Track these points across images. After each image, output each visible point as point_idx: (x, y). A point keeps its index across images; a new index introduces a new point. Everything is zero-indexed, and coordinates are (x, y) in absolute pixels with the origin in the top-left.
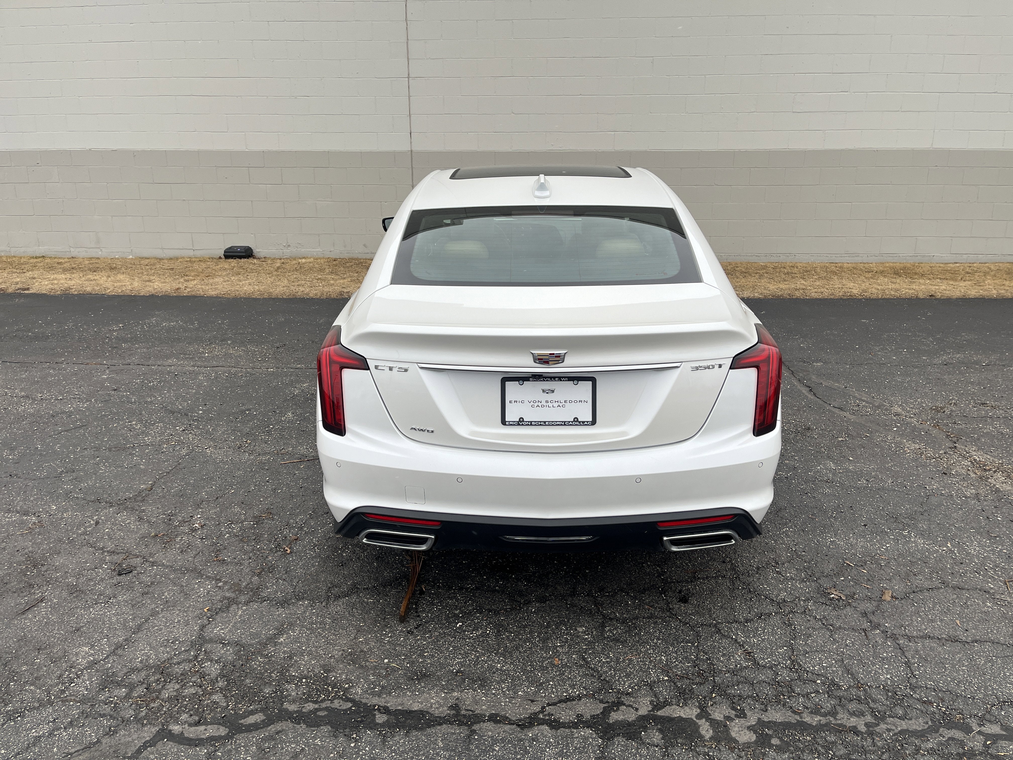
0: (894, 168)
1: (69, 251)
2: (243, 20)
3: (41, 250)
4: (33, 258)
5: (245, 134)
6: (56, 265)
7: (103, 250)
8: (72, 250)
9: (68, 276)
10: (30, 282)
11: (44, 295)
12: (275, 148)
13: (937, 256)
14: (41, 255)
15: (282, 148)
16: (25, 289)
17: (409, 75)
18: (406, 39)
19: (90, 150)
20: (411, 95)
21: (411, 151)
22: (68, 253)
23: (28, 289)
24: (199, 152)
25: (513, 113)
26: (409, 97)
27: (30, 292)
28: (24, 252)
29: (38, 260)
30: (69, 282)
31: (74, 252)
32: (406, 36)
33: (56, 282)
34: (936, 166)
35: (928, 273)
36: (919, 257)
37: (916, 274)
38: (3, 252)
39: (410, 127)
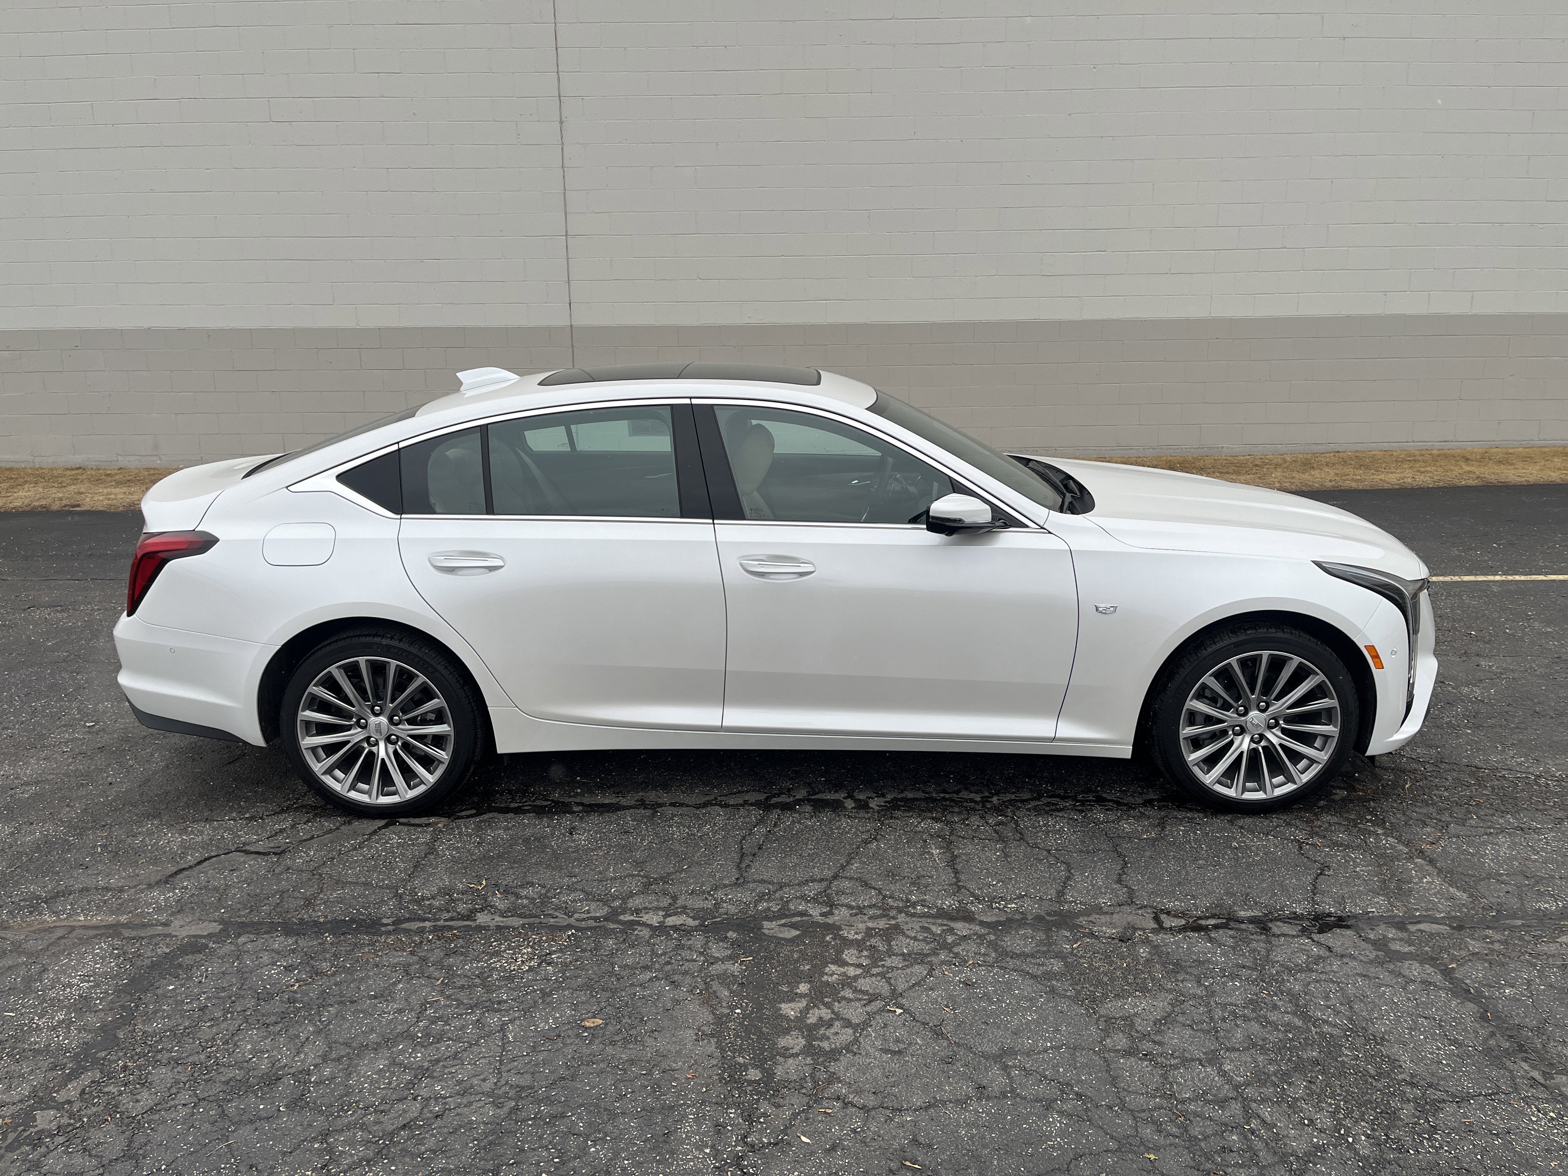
0: (1167, 341)
1: (116, 459)
3: (78, 459)
4: (67, 469)
5: (356, 307)
6: (103, 477)
7: (163, 457)
8: (120, 458)
9: (125, 489)
10: (78, 497)
11: (101, 512)
12: (393, 324)
13: (1227, 448)
14: (78, 466)
15: (403, 324)
16: (75, 506)
17: (566, 232)
18: (562, 188)
20: (570, 257)
21: (571, 326)
22: (114, 463)
23: (79, 506)
25: (700, 279)
26: (568, 259)
27: (83, 509)
28: (53, 463)
29: (78, 471)
30: (130, 497)
31: (123, 461)
32: (563, 185)
33: (113, 496)
34: (1217, 338)
35: (1209, 466)
36: (1205, 449)
37: (1194, 468)
38: (23, 462)
39: (570, 296)
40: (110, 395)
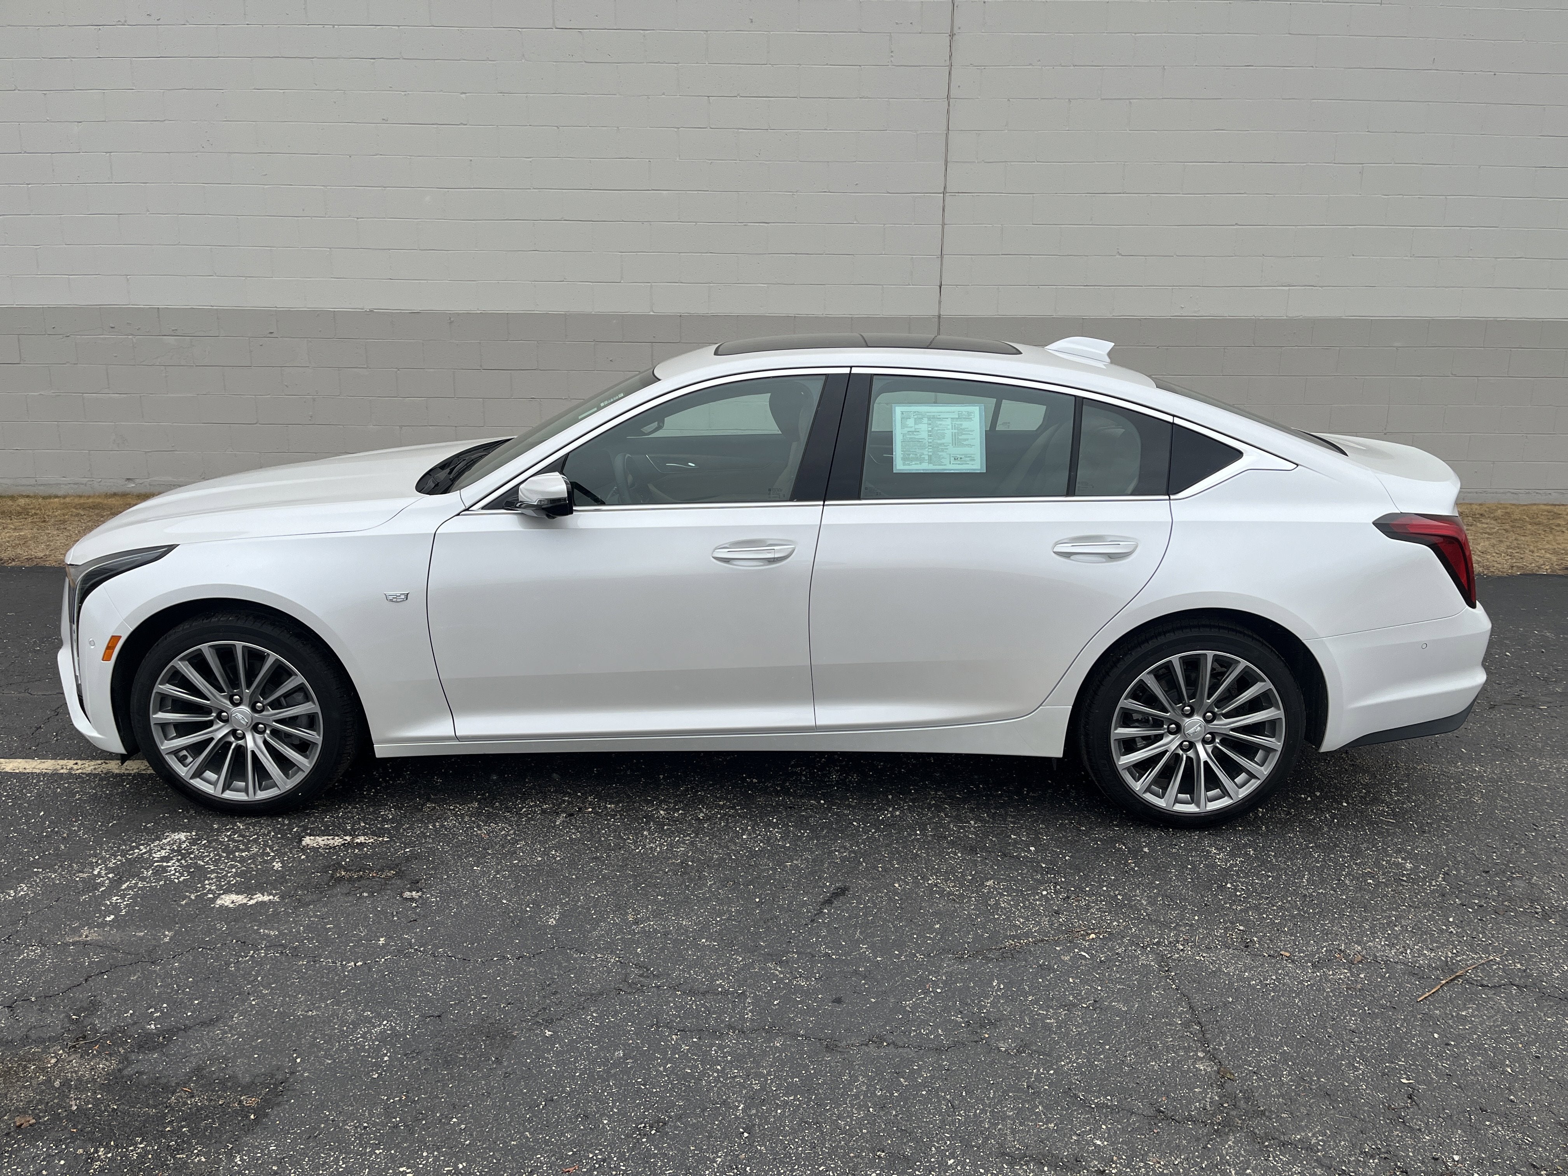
2: (664, 94)
5: (651, 285)
12: (702, 310)
15: (713, 311)
17: (945, 188)
18: (945, 128)
19: (371, 311)
20: (946, 222)
21: (939, 317)
24: (565, 318)
25: (1120, 254)
26: (943, 225)
32: (946, 124)
39: (941, 276)
40: (314, 400)
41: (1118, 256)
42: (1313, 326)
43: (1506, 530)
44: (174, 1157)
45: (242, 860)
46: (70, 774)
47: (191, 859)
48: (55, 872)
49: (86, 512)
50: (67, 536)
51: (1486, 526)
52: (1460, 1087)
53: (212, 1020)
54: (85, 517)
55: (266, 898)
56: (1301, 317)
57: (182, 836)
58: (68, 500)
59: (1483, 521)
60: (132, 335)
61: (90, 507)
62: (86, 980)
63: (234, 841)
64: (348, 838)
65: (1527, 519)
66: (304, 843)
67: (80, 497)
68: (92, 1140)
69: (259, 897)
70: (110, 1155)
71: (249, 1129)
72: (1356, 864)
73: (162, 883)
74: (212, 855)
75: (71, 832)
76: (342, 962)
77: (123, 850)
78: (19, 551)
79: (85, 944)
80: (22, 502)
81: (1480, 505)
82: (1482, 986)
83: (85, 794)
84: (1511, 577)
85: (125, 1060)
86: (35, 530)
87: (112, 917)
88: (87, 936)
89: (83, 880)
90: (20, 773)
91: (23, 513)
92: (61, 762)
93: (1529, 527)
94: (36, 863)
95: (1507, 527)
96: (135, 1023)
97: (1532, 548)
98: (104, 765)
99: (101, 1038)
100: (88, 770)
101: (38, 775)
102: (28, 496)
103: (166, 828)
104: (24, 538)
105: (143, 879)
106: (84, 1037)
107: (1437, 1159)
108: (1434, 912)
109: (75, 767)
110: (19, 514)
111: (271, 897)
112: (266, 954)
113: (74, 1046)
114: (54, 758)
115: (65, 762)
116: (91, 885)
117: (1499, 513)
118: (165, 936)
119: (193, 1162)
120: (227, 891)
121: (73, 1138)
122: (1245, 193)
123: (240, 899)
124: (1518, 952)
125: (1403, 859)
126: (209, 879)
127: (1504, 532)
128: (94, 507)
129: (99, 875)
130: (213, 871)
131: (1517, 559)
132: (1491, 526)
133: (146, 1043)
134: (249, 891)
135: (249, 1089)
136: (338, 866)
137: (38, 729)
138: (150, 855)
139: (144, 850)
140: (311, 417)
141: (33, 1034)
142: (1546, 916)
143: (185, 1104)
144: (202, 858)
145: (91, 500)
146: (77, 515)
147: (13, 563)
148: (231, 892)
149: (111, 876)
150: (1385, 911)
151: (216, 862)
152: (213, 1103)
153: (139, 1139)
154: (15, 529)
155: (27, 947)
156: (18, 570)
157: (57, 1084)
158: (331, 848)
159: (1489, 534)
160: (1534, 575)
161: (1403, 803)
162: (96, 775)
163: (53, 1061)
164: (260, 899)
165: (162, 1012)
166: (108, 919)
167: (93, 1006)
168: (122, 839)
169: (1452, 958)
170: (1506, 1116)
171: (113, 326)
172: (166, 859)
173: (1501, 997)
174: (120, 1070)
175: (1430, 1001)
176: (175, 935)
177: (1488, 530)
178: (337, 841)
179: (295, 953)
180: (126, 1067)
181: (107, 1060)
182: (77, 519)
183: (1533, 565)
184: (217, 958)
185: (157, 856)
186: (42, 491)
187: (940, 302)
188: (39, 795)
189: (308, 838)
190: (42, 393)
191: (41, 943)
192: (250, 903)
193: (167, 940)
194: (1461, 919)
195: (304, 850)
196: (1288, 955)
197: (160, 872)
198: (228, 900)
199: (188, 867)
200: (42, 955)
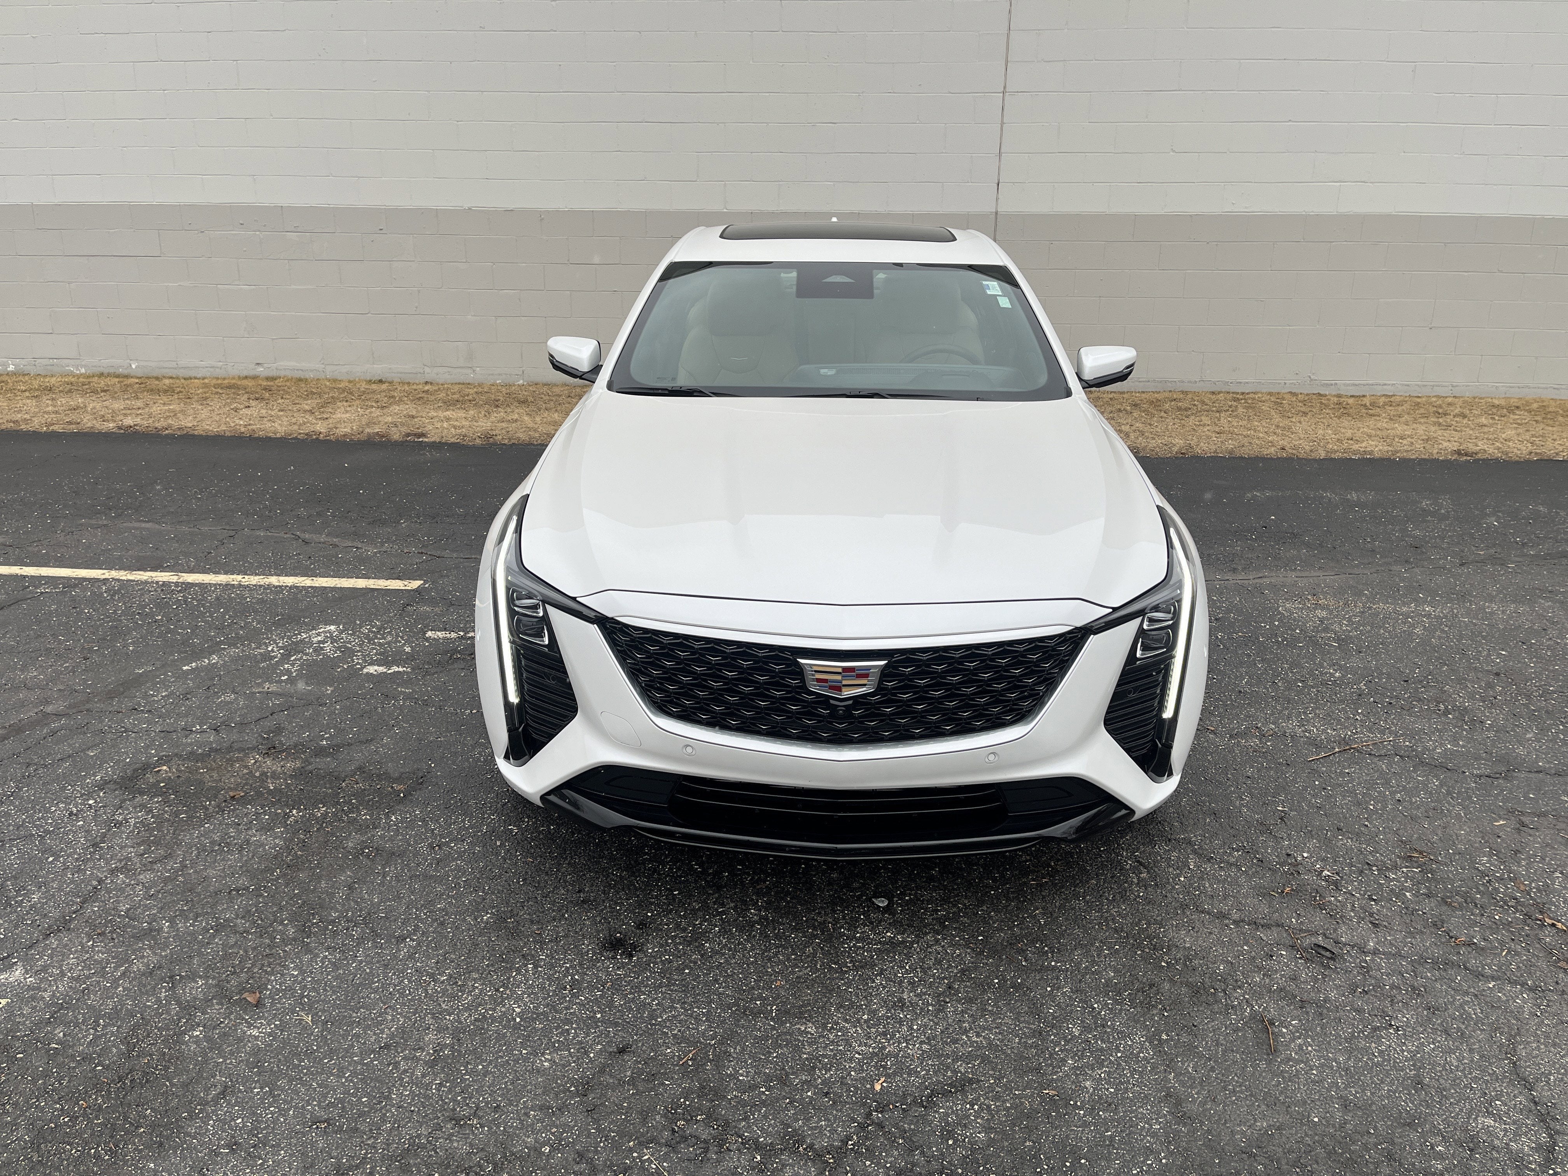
1: (421, 371)
3: (378, 370)
4: (370, 382)
5: (725, 184)
6: (423, 395)
7: (478, 370)
8: (427, 370)
10: (414, 422)
16: (420, 435)
17: (1005, 87)
18: (1007, 28)
19: (470, 209)
20: (1005, 121)
21: (996, 213)
22: (419, 375)
23: (423, 435)
25: (1174, 151)
26: (1002, 123)
27: (432, 440)
28: (347, 373)
31: (430, 374)
32: (1007, 24)
33: (455, 423)
38: (312, 371)
39: (999, 174)
40: (419, 291)
41: (1172, 153)
42: (1363, 220)
43: (1537, 421)
44: (347, 816)
45: (380, 645)
46: (240, 585)
47: (341, 643)
48: (238, 648)
49: (224, 391)
50: (210, 411)
51: (1517, 417)
52: (1326, 815)
53: (367, 740)
54: (223, 395)
55: (401, 669)
56: (1351, 213)
57: (333, 628)
58: (206, 381)
59: (1518, 413)
60: (259, 231)
61: (227, 387)
62: (271, 715)
63: (372, 632)
64: (462, 633)
65: (1561, 412)
66: (427, 635)
67: (218, 379)
68: (287, 805)
69: (395, 669)
70: (301, 814)
71: (401, 801)
72: (1292, 672)
73: (321, 657)
74: (357, 641)
75: (246, 623)
76: (461, 710)
77: (288, 636)
78: (170, 421)
79: (268, 693)
80: (167, 381)
81: (1519, 398)
82: (1370, 754)
83: (254, 598)
84: (1528, 462)
85: (307, 761)
86: (182, 405)
87: (286, 677)
88: (268, 688)
89: (261, 654)
90: (200, 583)
91: (169, 391)
92: (232, 577)
93: (1560, 419)
94: (222, 642)
95: (1538, 418)
96: (311, 741)
97: (1555, 437)
98: (266, 579)
99: (286, 749)
100: (254, 583)
101: (215, 585)
102: (171, 378)
103: (319, 622)
104: (173, 411)
105: (307, 654)
106: (274, 748)
107: (1290, 855)
108: (1347, 706)
109: (243, 580)
110: (166, 391)
111: (405, 669)
112: (404, 703)
113: (267, 753)
114: (226, 573)
115: (235, 576)
116: (267, 657)
117: (1535, 406)
118: (328, 690)
119: (361, 819)
120: (371, 664)
121: (273, 804)
122: (1299, 90)
123: (382, 669)
124: (1411, 735)
125: (1334, 670)
126: (356, 656)
127: (1534, 423)
128: (229, 387)
129: (272, 651)
130: (358, 651)
131: (1537, 446)
132: (1523, 417)
133: (320, 752)
134: (388, 665)
135: (399, 780)
136: (455, 651)
137: (209, 553)
138: (310, 639)
139: (305, 636)
140: (416, 307)
141: (236, 746)
142: (1447, 712)
143: (353, 787)
144: (350, 643)
145: (226, 381)
146: (217, 393)
147: (167, 431)
148: (374, 665)
149: (281, 651)
150: (1305, 704)
151: (361, 646)
152: (372, 787)
153: (321, 806)
154: (164, 404)
155: (223, 694)
156: (171, 437)
157: (257, 774)
158: (448, 639)
159: (1519, 424)
160: (1550, 461)
161: (1350, 632)
162: (261, 586)
163: (253, 761)
164: (396, 670)
165: (331, 735)
166: (283, 678)
167: (279, 730)
168: (287, 629)
169: (1350, 736)
170: (1357, 834)
171: (242, 222)
172: (323, 642)
173: (1383, 762)
174: (302, 767)
175: (1320, 762)
176: (334, 690)
177: (1519, 421)
178: (453, 635)
179: (426, 704)
180: (307, 765)
181: (292, 761)
182: (216, 396)
183: (1552, 452)
184: (368, 704)
185: (315, 640)
186: (182, 373)
187: (997, 199)
188: (217, 599)
189: (430, 632)
190: (182, 283)
191: (234, 692)
192: (389, 672)
193: (329, 692)
194: (1369, 711)
195: (427, 639)
196: (1213, 729)
197: (318, 650)
198: (372, 669)
199: (339, 648)
200: (236, 699)
